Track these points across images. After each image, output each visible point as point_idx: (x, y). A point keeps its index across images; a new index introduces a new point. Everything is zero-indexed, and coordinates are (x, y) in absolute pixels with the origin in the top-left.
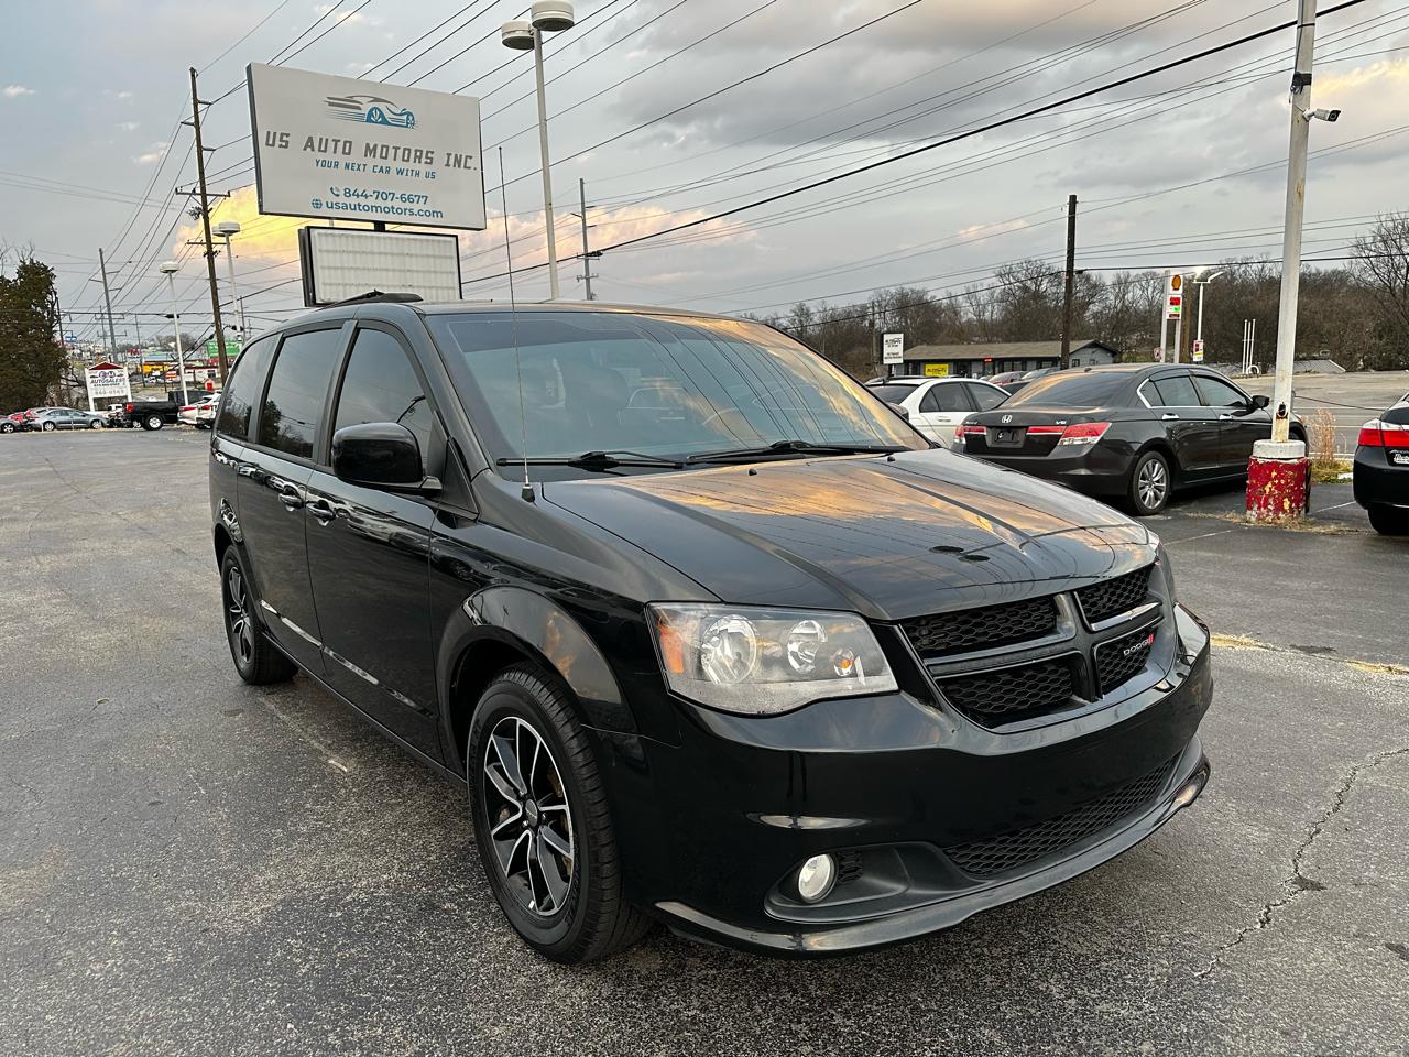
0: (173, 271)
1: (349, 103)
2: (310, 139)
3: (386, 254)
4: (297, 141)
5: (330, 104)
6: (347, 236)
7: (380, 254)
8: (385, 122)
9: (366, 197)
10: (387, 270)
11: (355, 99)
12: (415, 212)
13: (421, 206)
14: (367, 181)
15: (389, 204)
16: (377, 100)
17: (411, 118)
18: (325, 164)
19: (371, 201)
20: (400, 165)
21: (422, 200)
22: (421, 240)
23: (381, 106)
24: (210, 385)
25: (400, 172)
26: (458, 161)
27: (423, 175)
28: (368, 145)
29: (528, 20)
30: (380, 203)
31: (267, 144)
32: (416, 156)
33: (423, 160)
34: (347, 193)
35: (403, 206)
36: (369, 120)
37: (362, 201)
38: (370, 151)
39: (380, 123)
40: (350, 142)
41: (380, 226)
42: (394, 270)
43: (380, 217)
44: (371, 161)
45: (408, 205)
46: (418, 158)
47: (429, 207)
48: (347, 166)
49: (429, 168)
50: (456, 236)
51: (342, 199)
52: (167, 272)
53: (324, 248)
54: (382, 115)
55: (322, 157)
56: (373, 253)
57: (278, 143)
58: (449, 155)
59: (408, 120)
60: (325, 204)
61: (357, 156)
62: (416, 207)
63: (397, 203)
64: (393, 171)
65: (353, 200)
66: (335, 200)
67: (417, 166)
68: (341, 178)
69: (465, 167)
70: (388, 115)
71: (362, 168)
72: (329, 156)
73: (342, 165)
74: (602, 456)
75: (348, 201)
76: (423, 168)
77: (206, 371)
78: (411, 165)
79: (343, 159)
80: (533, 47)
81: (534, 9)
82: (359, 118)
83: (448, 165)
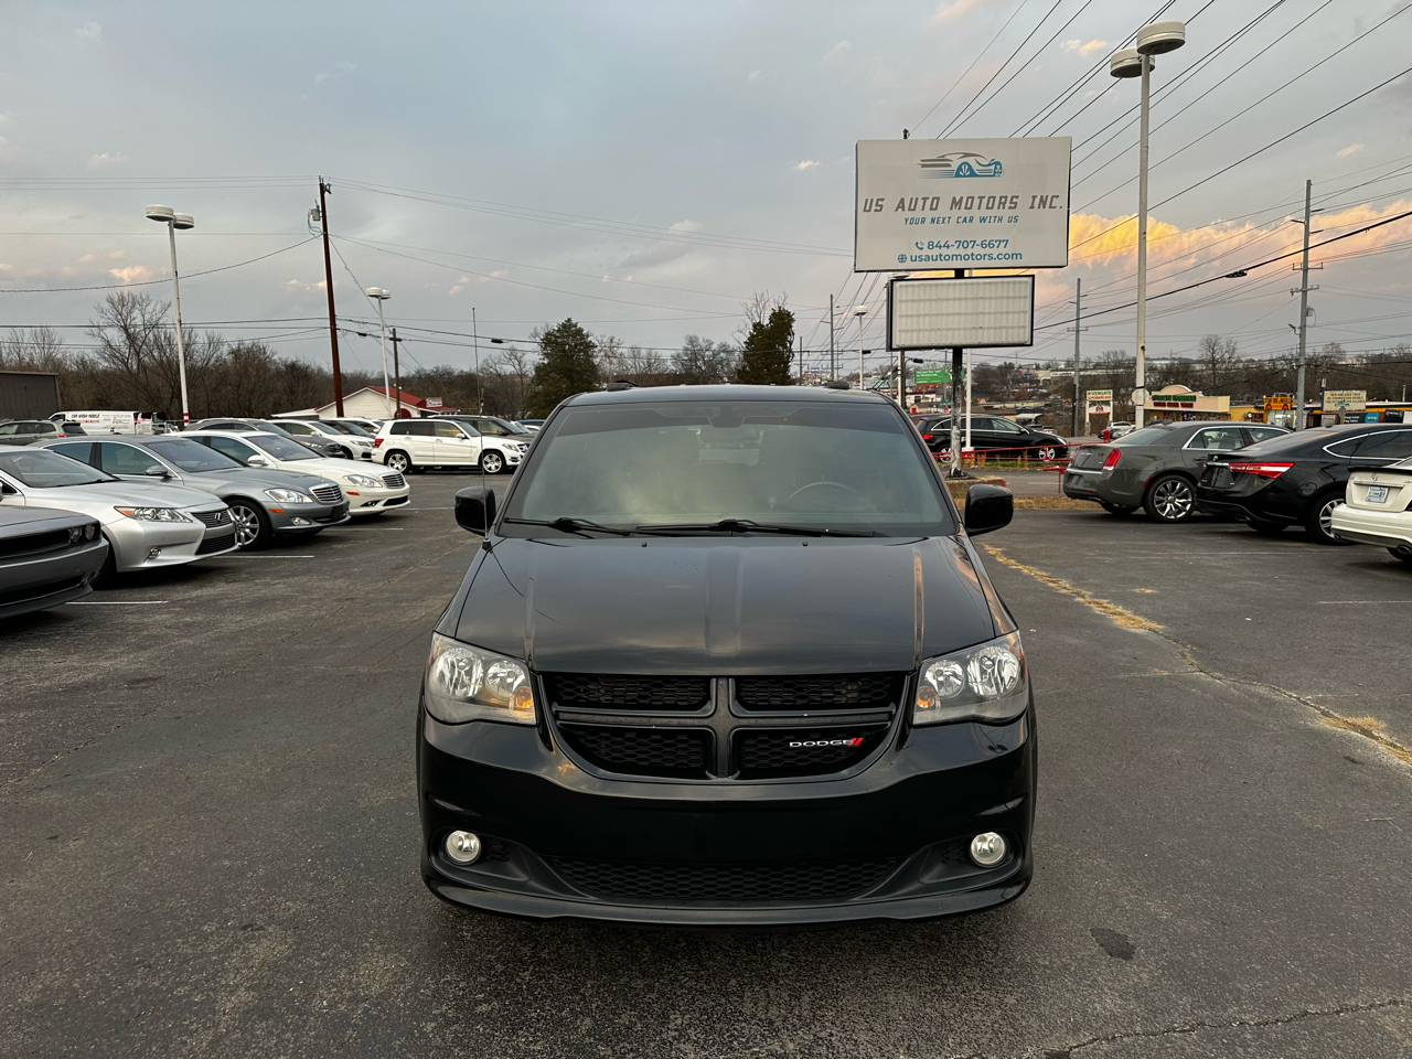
0: (863, 314)
1: (942, 162)
2: (902, 201)
3: (960, 299)
4: (890, 204)
5: (923, 166)
6: (925, 285)
7: (955, 299)
8: (973, 174)
9: (948, 247)
10: (960, 314)
11: (947, 157)
12: (995, 256)
13: (1001, 250)
14: (949, 233)
15: (969, 251)
16: (966, 155)
17: (998, 167)
18: (913, 221)
19: (952, 251)
20: (984, 212)
21: (1003, 244)
22: (996, 283)
23: (970, 160)
24: (914, 409)
25: (983, 220)
26: (1043, 202)
27: (1005, 219)
28: (954, 198)
29: (1134, 46)
30: (962, 251)
31: (865, 210)
32: (1000, 202)
33: (1008, 205)
34: (931, 245)
35: (982, 252)
36: (958, 175)
37: (944, 251)
38: (956, 203)
39: (968, 176)
40: (938, 199)
41: (959, 273)
42: (966, 314)
43: (959, 264)
44: (956, 213)
45: (988, 251)
46: (1002, 204)
47: (1009, 250)
48: (933, 221)
49: (1013, 213)
50: (1033, 276)
51: (926, 252)
52: (858, 314)
53: (904, 298)
54: (970, 168)
55: (910, 215)
56: (948, 300)
57: (874, 207)
58: (1034, 197)
59: (996, 169)
60: (909, 258)
61: (944, 209)
62: (995, 252)
63: (978, 250)
64: (977, 220)
65: (936, 252)
66: (919, 253)
67: (1001, 213)
68: (927, 233)
69: (1050, 207)
70: (976, 167)
71: (946, 220)
72: (918, 214)
73: (928, 220)
74: (570, 521)
75: (930, 253)
76: (1006, 213)
77: (913, 397)
78: (995, 212)
79: (929, 214)
80: (1140, 74)
81: (1140, 34)
82: (948, 175)
83: (1032, 207)
